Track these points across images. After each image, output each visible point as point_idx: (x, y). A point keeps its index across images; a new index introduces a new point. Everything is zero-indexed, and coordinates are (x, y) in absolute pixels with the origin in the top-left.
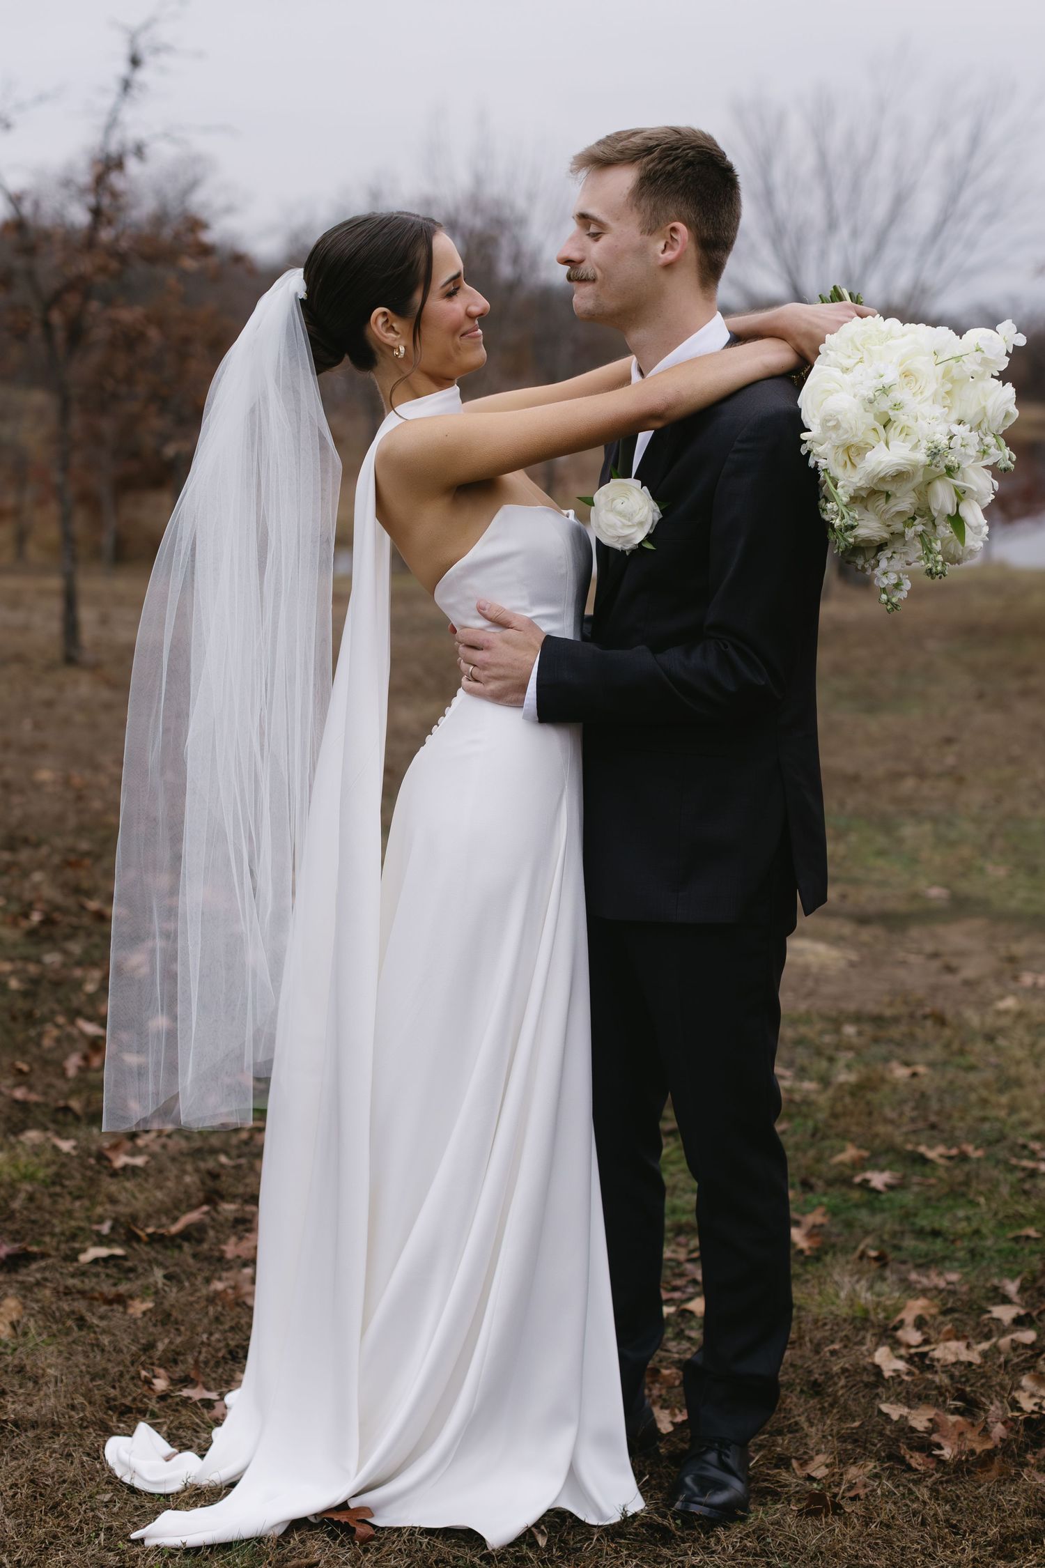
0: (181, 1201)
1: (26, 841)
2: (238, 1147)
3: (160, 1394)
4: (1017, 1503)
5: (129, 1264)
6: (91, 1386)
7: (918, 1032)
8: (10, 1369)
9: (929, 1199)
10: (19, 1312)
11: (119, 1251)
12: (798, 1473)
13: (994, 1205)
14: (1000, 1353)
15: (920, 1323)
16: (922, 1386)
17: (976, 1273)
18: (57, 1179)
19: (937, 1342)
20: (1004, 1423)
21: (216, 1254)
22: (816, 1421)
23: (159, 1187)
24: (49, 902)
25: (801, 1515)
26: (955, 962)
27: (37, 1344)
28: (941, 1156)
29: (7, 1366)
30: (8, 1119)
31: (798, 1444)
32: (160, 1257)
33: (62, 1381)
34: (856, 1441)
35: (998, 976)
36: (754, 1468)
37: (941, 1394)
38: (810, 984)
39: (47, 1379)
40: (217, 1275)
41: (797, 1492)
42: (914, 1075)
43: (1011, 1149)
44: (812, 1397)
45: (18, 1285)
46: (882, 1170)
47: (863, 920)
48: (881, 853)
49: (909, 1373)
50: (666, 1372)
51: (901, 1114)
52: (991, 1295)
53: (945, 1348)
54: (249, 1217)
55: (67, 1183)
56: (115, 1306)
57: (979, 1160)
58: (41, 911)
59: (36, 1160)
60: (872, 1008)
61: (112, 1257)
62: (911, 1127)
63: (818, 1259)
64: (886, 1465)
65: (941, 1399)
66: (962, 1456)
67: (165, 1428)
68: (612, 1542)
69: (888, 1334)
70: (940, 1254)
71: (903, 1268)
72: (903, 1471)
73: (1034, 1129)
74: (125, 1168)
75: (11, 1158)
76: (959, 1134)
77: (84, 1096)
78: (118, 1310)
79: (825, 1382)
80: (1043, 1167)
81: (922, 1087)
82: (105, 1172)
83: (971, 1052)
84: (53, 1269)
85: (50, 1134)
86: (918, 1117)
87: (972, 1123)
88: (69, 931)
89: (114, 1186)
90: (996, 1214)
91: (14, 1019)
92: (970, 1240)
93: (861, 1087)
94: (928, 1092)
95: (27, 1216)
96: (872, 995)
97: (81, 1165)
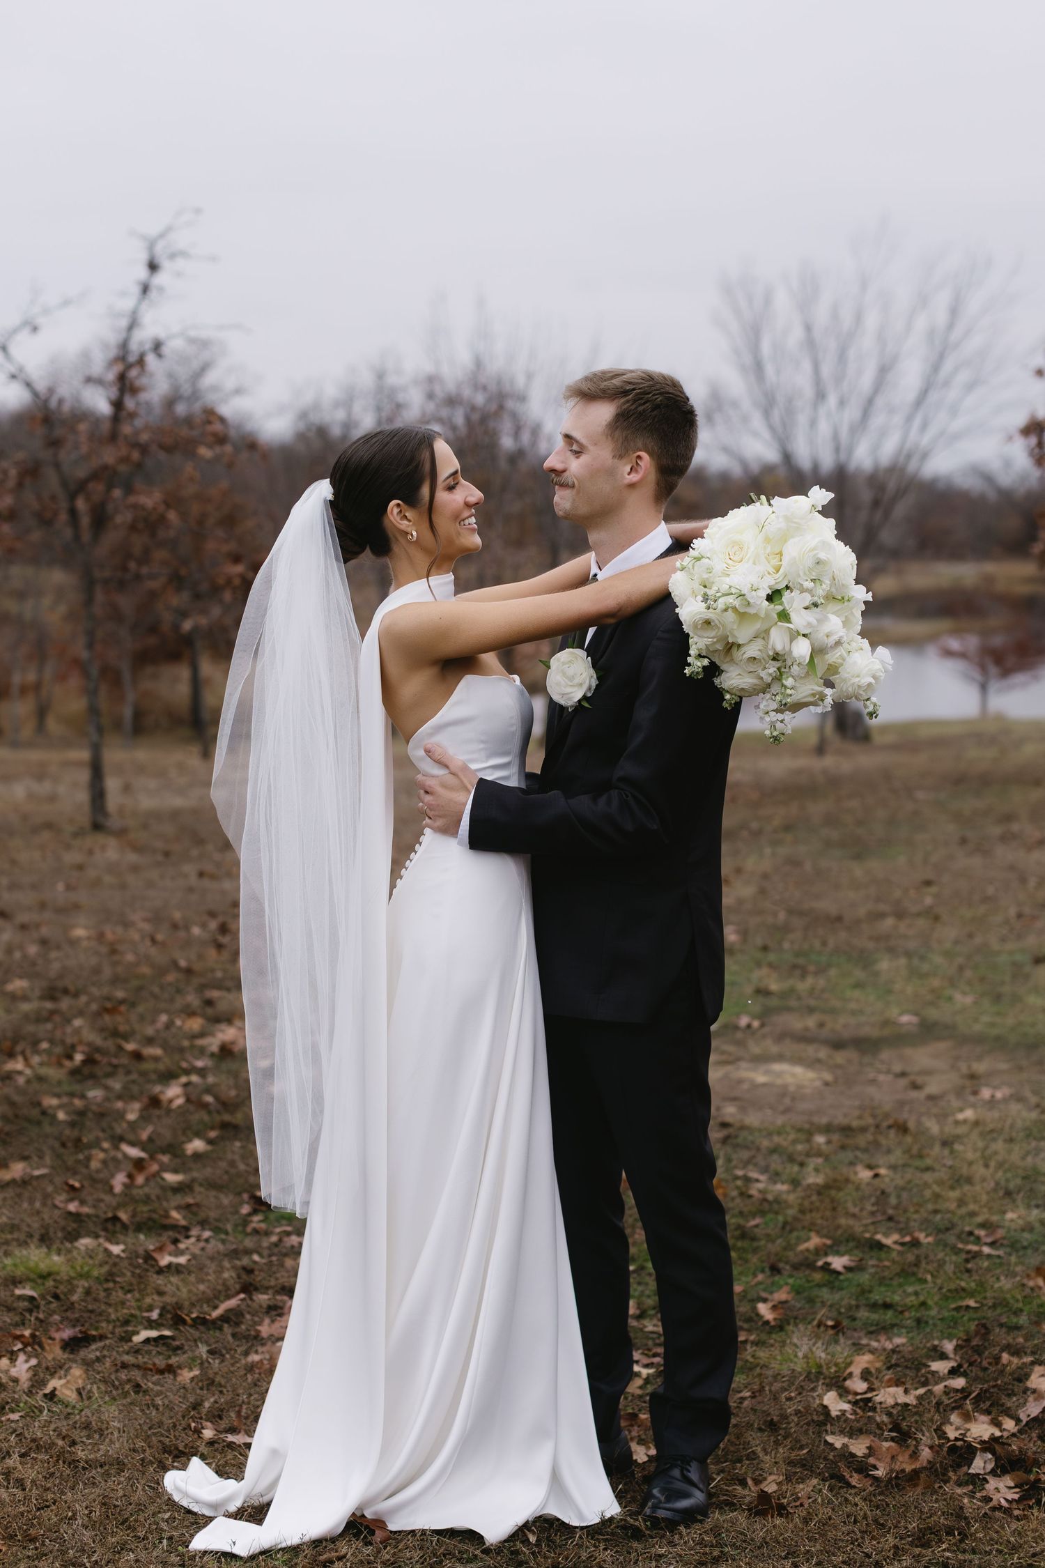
0: (220, 1292)
1: (66, 991)
2: (269, 1248)
3: (208, 1440)
4: (939, 1509)
5: (177, 1343)
6: (149, 1433)
7: (883, 1142)
8: (78, 1426)
9: (884, 1278)
10: (84, 1380)
11: (167, 1333)
12: (752, 1489)
13: (939, 1281)
14: (933, 1396)
15: (866, 1375)
16: (864, 1422)
17: (921, 1336)
18: (110, 1277)
19: (879, 1390)
20: (931, 1448)
21: (253, 1333)
22: (770, 1451)
23: (202, 1281)
24: (89, 1044)
25: (750, 1515)
26: (919, 1080)
27: (100, 1406)
28: (895, 1243)
29: (75, 1422)
30: (64, 1229)
31: (754, 1468)
32: (204, 1336)
33: (124, 1432)
34: (803, 1466)
35: (959, 1092)
37: (881, 1429)
38: (787, 1101)
39: (110, 1430)
40: (254, 1349)
42: (876, 1176)
43: (959, 1237)
44: (768, 1432)
45: (82, 1361)
46: (839, 1254)
47: (838, 1045)
48: (858, 985)
49: (855, 1413)
51: (862, 1210)
52: (932, 1354)
53: (885, 1394)
54: (281, 1304)
55: (118, 1279)
56: (166, 1375)
57: (929, 1243)
58: (83, 1052)
59: (91, 1262)
60: (840, 1120)
61: (162, 1337)
62: (871, 1219)
63: (781, 1328)
64: (828, 1482)
65: (879, 1432)
66: (893, 1474)
67: (214, 1464)
68: (592, 1539)
69: (838, 1383)
70: (888, 1323)
71: (856, 1335)
72: (843, 1486)
73: (980, 1219)
74: (169, 1266)
75: (68, 1261)
76: (912, 1224)
77: (130, 1208)
78: (169, 1378)
79: (779, 1422)
80: (986, 1250)
81: (883, 1186)
82: (152, 1270)
83: (928, 1155)
84: (110, 1348)
85: (101, 1240)
86: (877, 1211)
87: (925, 1215)
88: (109, 1069)
89: (160, 1281)
90: (941, 1288)
91: (63, 1145)
92: (917, 1311)
93: (827, 1187)
94: (888, 1190)
95: (85, 1307)
96: (844, 1110)
97: (131, 1264)
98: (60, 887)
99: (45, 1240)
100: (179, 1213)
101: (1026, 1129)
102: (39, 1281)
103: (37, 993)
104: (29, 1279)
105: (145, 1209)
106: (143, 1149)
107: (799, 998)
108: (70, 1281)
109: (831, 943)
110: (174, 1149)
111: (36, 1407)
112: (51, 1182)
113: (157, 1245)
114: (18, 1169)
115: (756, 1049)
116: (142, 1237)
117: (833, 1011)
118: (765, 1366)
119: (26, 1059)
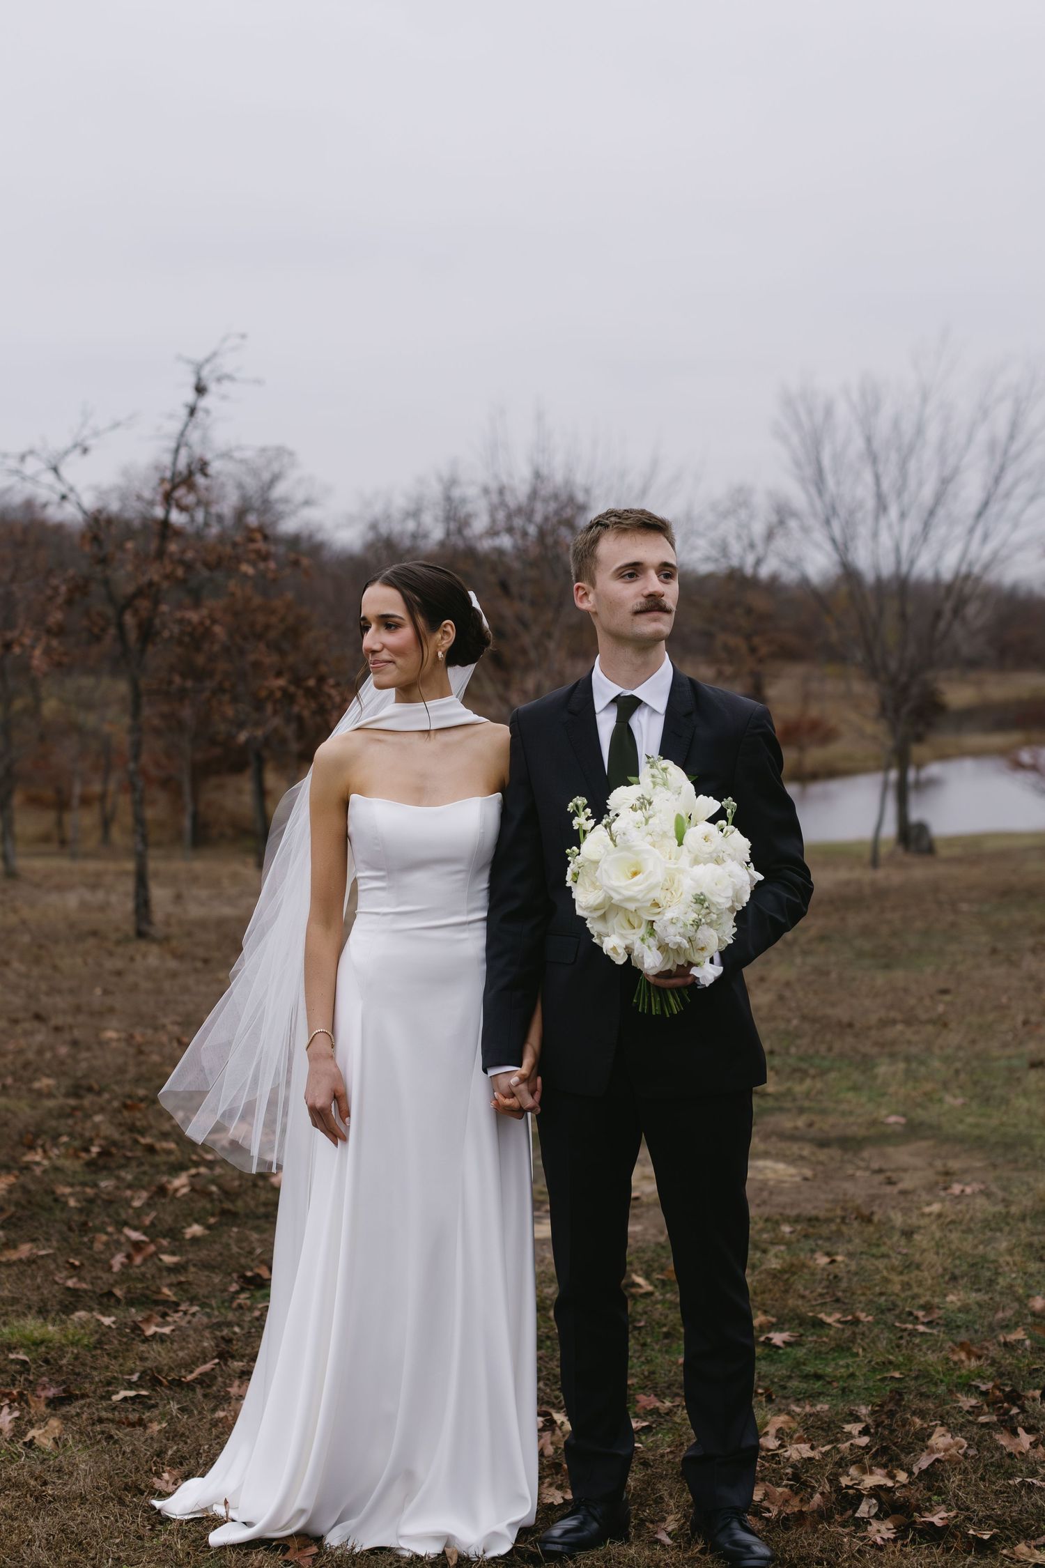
0: (198, 1358)
1: (90, 1089)
2: (250, 1322)
5: (153, 1402)
7: (844, 1229)
9: (820, 1352)
10: (61, 1431)
11: (144, 1393)
13: (870, 1356)
15: (780, 1434)
17: (843, 1402)
18: (99, 1344)
20: (823, 1495)
21: (222, 1394)
23: (182, 1349)
24: (106, 1138)
26: (894, 1176)
27: (73, 1453)
28: (839, 1321)
29: (49, 1467)
30: (61, 1303)
32: (177, 1396)
33: (90, 1472)
37: (781, 1478)
40: (220, 1407)
42: (833, 1262)
43: (897, 1317)
46: (782, 1330)
47: (823, 1143)
48: (855, 1088)
51: (812, 1292)
52: (849, 1417)
53: (793, 1450)
55: (106, 1347)
56: (138, 1428)
57: (868, 1322)
58: (100, 1146)
59: (83, 1332)
60: (809, 1210)
61: (137, 1396)
62: (818, 1300)
70: (815, 1392)
71: (786, 1402)
73: (922, 1301)
74: (154, 1335)
75: (62, 1330)
76: (857, 1305)
77: (125, 1287)
78: (139, 1430)
80: (921, 1328)
81: (837, 1271)
82: (137, 1338)
83: (885, 1244)
84: (89, 1405)
85: (95, 1314)
86: (827, 1293)
87: (871, 1297)
88: (123, 1161)
89: (143, 1347)
90: (870, 1362)
91: (70, 1229)
92: (845, 1382)
93: (783, 1271)
94: (840, 1275)
95: (72, 1370)
96: (817, 1203)
97: (118, 1334)
98: (98, 991)
99: (43, 1312)
100: (170, 1290)
101: (986, 1220)
102: (33, 1348)
103: (63, 1090)
104: (22, 1346)
105: (139, 1286)
106: (145, 1233)
107: (794, 1100)
108: (61, 1348)
109: (837, 1046)
110: (174, 1233)
111: (15, 1454)
112: (55, 1261)
113: (146, 1317)
114: (25, 1250)
116: (133, 1310)
117: (823, 1112)
119: (45, 1151)
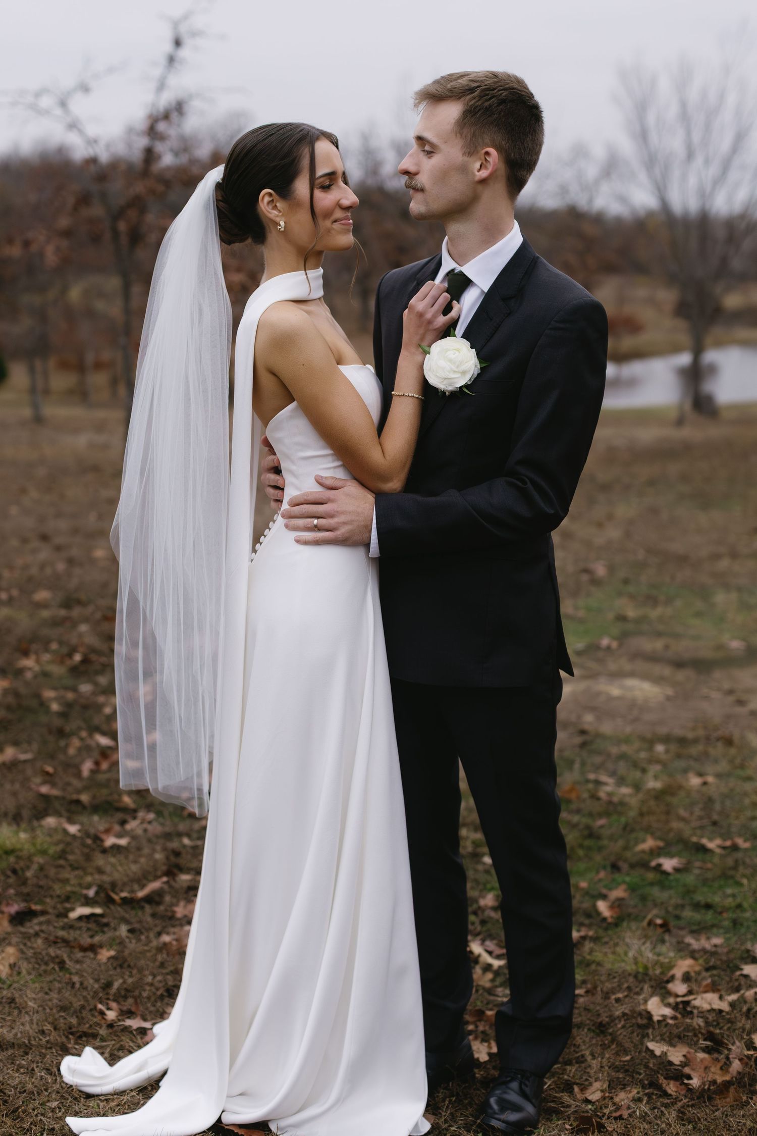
0: (149, 873)
1: (78, 602)
3: (109, 1023)
4: (745, 1124)
5: (105, 920)
6: (57, 1016)
7: (712, 751)
8: (4, 1000)
9: (706, 880)
10: (17, 957)
11: (98, 911)
12: (578, 1096)
13: (754, 886)
14: (745, 1002)
15: (687, 978)
16: (682, 1028)
17: (735, 938)
18: (63, 855)
19: (698, 993)
20: (741, 1060)
21: (169, 914)
22: (597, 1055)
23: (135, 862)
25: (572, 1132)
26: (745, 697)
27: (27, 982)
28: (719, 847)
30: (34, 808)
31: (582, 1072)
32: (127, 916)
34: (627, 1071)
36: (546, 1091)
37: (695, 1035)
38: (635, 712)
39: (28, 1009)
40: (167, 930)
41: (576, 1111)
42: (705, 783)
44: (598, 1035)
45: (20, 935)
46: (671, 856)
47: (679, 665)
48: (699, 615)
49: (673, 1017)
50: (489, 1013)
51: (692, 813)
52: (744, 956)
53: (702, 998)
55: (69, 857)
56: (88, 953)
57: (746, 850)
58: (82, 653)
59: (49, 840)
60: (678, 732)
61: (93, 915)
62: (698, 824)
63: (616, 925)
64: (647, 1091)
65: (695, 1039)
66: (705, 1085)
67: (108, 1050)
69: (661, 987)
70: (710, 923)
71: (682, 933)
72: (661, 1096)
74: (113, 847)
75: (32, 837)
76: (734, 829)
77: (91, 792)
78: (89, 957)
79: (608, 1023)
81: (709, 793)
82: (98, 849)
83: (748, 766)
84: (47, 923)
85: (62, 820)
86: (704, 816)
87: (744, 821)
89: (102, 860)
90: (755, 893)
91: (50, 733)
92: (733, 912)
93: (664, 792)
94: (714, 797)
95: (37, 883)
96: (681, 722)
97: (82, 844)
99: (17, 818)
100: (130, 797)
103: (58, 602)
105: (103, 792)
106: (113, 739)
107: (651, 624)
108: (30, 857)
109: (679, 576)
112: (33, 766)
113: (107, 826)
114: (9, 754)
115: (612, 666)
116: (96, 818)
117: (676, 636)
118: (599, 964)
